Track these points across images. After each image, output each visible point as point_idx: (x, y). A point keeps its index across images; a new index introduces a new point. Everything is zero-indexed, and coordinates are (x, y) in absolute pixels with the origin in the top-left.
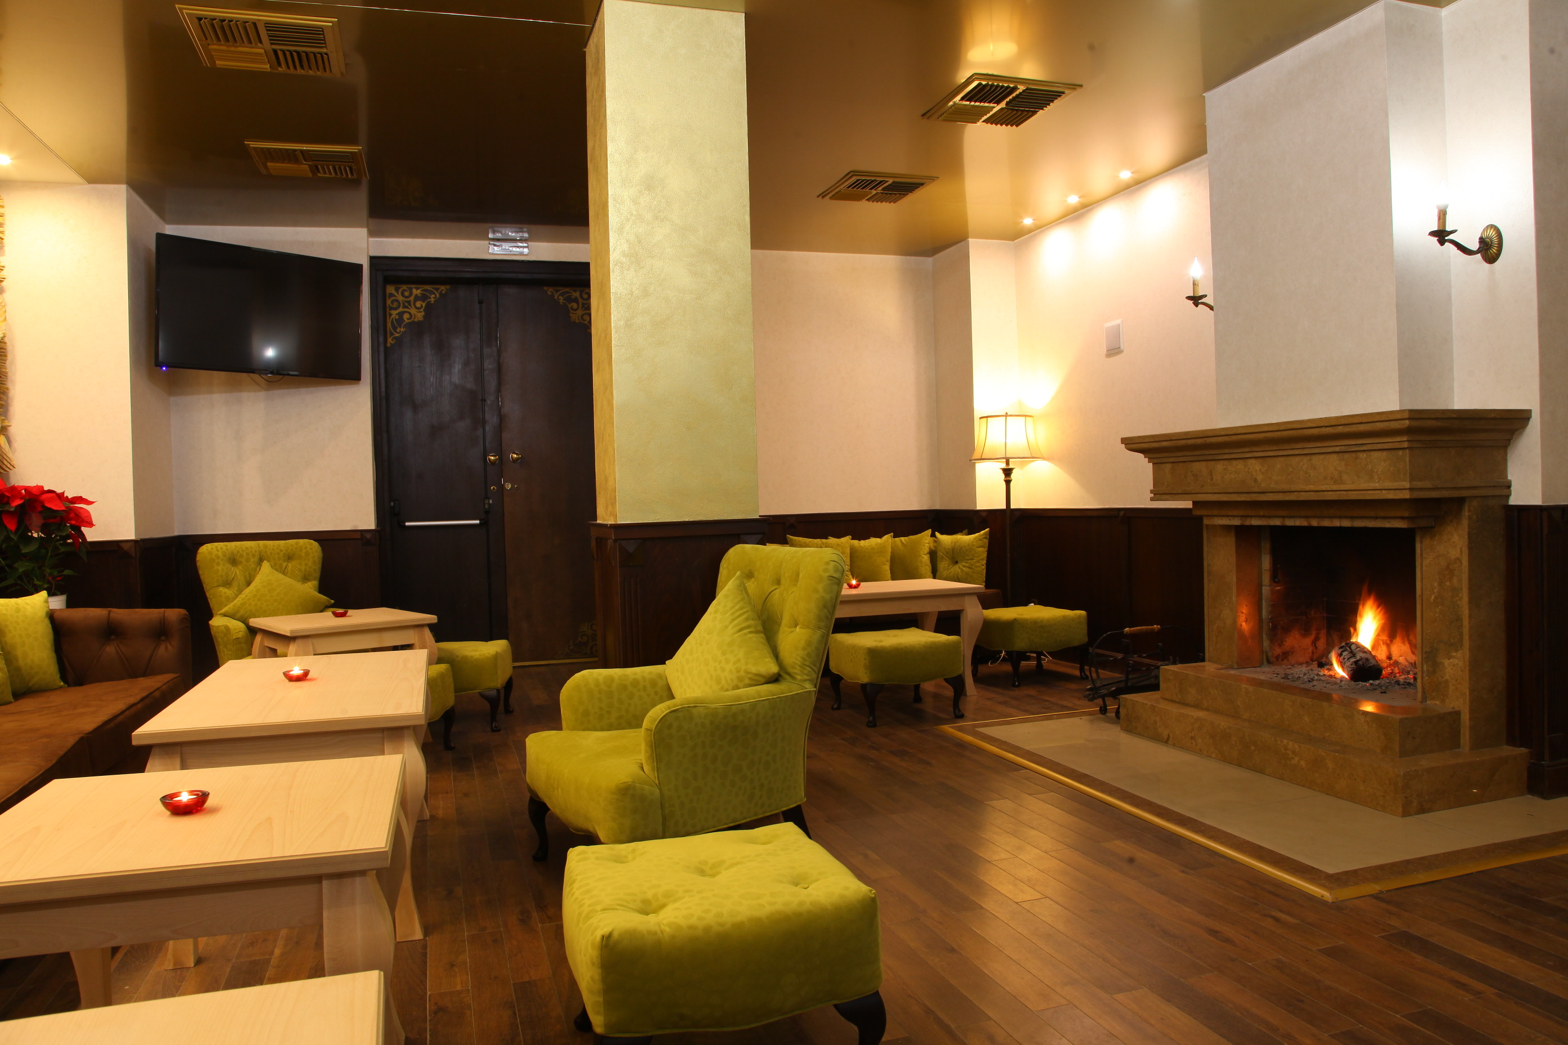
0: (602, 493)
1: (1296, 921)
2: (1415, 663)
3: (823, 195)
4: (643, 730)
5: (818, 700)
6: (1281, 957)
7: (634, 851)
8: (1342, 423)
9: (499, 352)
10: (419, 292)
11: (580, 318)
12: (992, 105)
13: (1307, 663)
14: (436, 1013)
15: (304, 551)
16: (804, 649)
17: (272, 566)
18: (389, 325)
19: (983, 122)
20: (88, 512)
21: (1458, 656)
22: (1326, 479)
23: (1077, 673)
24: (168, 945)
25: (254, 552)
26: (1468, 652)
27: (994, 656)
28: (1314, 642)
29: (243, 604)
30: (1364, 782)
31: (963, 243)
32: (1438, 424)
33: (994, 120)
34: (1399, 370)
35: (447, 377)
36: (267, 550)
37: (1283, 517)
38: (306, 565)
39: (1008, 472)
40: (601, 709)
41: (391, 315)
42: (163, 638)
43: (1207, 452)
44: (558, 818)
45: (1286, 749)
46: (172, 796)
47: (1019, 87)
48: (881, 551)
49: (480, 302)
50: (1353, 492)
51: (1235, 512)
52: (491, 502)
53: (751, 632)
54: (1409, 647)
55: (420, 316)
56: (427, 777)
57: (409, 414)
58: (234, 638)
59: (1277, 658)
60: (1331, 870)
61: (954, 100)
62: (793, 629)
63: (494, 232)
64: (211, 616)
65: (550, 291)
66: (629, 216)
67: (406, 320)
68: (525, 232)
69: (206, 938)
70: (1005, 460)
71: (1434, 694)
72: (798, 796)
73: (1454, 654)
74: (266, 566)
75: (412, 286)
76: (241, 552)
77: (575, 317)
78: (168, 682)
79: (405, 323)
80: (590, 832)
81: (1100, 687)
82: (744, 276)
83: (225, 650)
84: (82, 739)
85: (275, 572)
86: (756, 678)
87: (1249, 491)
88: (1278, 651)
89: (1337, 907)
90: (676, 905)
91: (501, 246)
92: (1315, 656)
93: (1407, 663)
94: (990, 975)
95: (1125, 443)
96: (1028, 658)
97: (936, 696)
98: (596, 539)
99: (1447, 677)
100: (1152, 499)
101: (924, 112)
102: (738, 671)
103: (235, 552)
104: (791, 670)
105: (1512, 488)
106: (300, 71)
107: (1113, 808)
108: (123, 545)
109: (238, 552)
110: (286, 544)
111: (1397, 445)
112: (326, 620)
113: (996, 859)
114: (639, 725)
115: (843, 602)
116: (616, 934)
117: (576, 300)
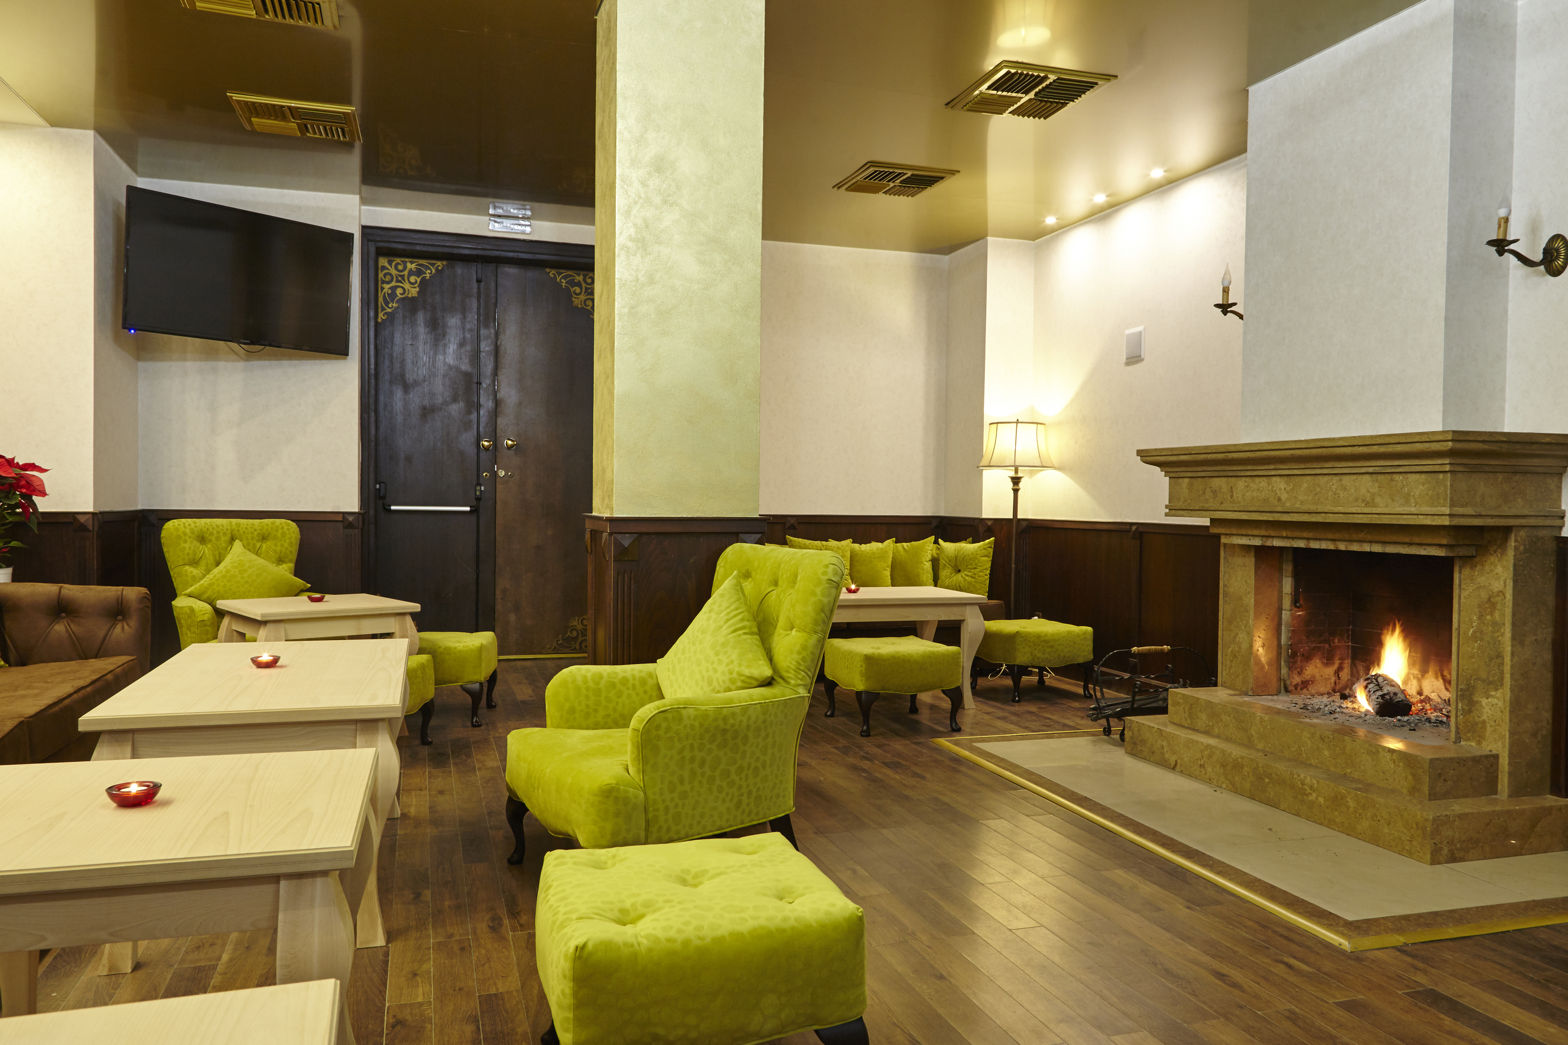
0: (599, 484)
1: (1311, 970)
2: (1449, 700)
3: (838, 186)
4: (629, 730)
5: (811, 706)
6: (1294, 1007)
7: (614, 857)
8: (1378, 443)
9: (497, 334)
10: (413, 266)
11: (583, 303)
12: (1020, 95)
13: (1328, 693)
14: (393, 1026)
15: (280, 531)
16: (799, 653)
17: (244, 546)
18: (381, 299)
19: (1010, 113)
20: (41, 481)
21: (1497, 695)
22: (1357, 501)
23: (1081, 691)
24: (104, 948)
25: (225, 530)
26: (1509, 692)
27: (994, 669)
28: (1337, 673)
29: (211, 585)
30: (1388, 824)
31: (981, 241)
32: (1485, 447)
33: (1021, 112)
34: (1444, 388)
35: (440, 357)
36: (240, 528)
37: (1308, 539)
38: (282, 546)
39: (1016, 481)
40: (587, 706)
41: (383, 289)
42: (120, 617)
43: (1228, 468)
44: (536, 820)
45: (1303, 784)
46: (119, 787)
47: (1049, 76)
48: (882, 556)
49: (479, 281)
50: (1386, 516)
51: (1256, 532)
52: (483, 488)
53: (745, 633)
54: (1442, 683)
55: (414, 292)
56: (400, 773)
57: (399, 394)
58: (199, 619)
59: (1296, 686)
60: (1350, 918)
61: (981, 89)
62: (789, 632)
63: (495, 208)
64: (174, 596)
65: (552, 273)
66: (637, 199)
67: (399, 295)
68: (528, 209)
69: (146, 942)
70: (1014, 468)
71: (1469, 735)
72: (787, 805)
73: (1493, 693)
74: (238, 545)
75: (407, 260)
76: (211, 530)
77: (577, 301)
78: (123, 665)
79: (397, 298)
80: (570, 836)
81: (1104, 707)
82: (754, 268)
83: (189, 633)
84: (21, 723)
85: (248, 552)
86: (749, 681)
87: (1271, 510)
88: (1297, 679)
89: (1356, 957)
90: (656, 915)
91: (502, 223)
92: (1338, 687)
93: (1439, 700)
94: (980, 1007)
95: (1141, 455)
96: (1030, 673)
97: (932, 707)
98: (591, 531)
99: (1485, 717)
100: (1167, 515)
101: (949, 100)
102: (731, 673)
103: (205, 530)
104: (785, 674)
105: (1566, 519)
106: (289, 21)
107: (1114, 835)
108: (79, 517)
109: (208, 529)
110: (261, 523)
111: (1437, 468)
112: (301, 605)
113: (990, 882)
114: (626, 725)
115: (840, 607)
116: (590, 946)
117: (579, 284)
